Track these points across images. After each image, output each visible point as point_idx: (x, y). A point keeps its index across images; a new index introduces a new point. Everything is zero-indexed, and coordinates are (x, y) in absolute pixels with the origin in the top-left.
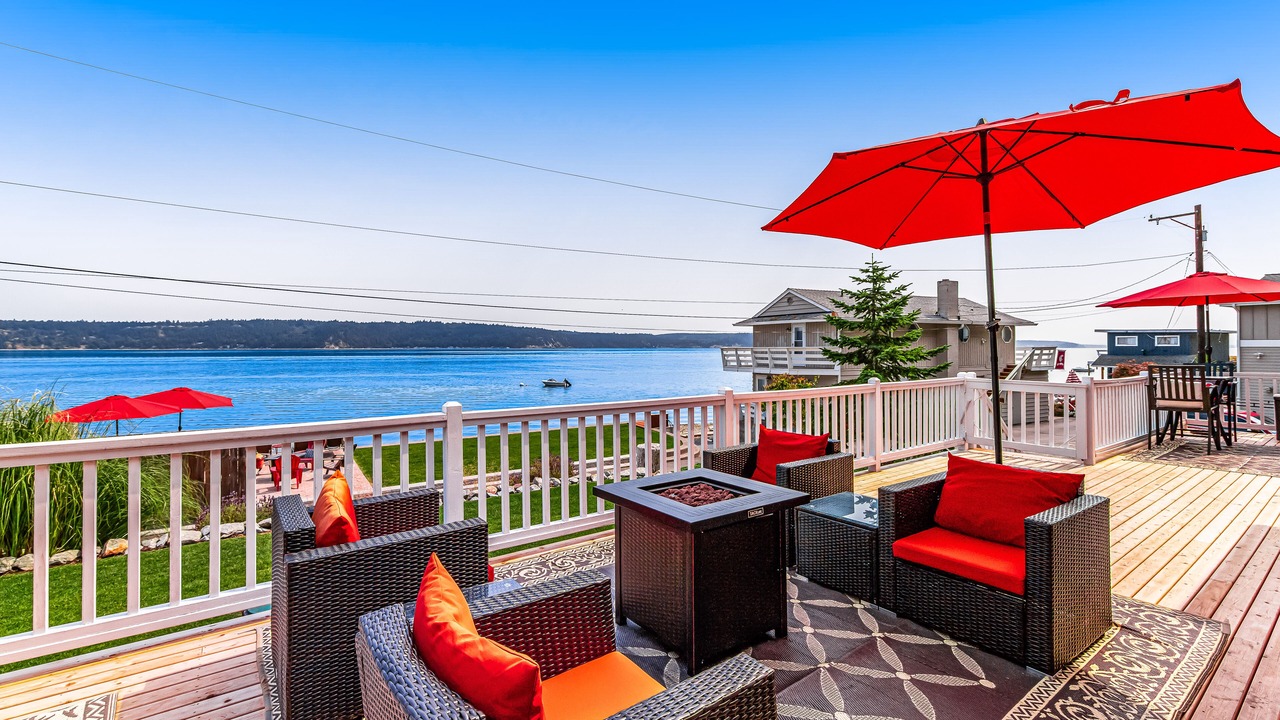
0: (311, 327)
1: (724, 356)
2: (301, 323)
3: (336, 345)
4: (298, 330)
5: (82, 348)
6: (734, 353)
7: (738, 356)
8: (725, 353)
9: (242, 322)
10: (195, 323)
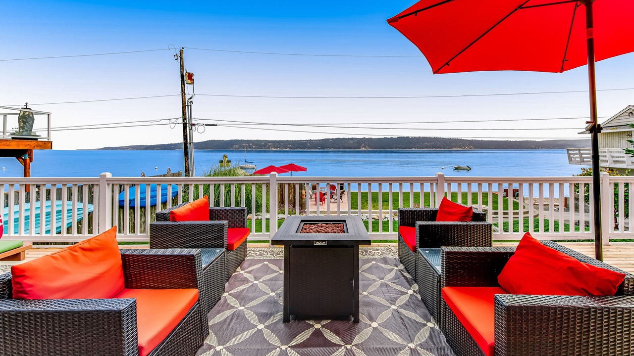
0: (356, 141)
1: (569, 155)
2: (352, 139)
3: (365, 148)
4: (351, 142)
5: (288, 149)
6: (577, 152)
7: (581, 155)
8: (570, 152)
9: (332, 139)
10: (318, 140)
